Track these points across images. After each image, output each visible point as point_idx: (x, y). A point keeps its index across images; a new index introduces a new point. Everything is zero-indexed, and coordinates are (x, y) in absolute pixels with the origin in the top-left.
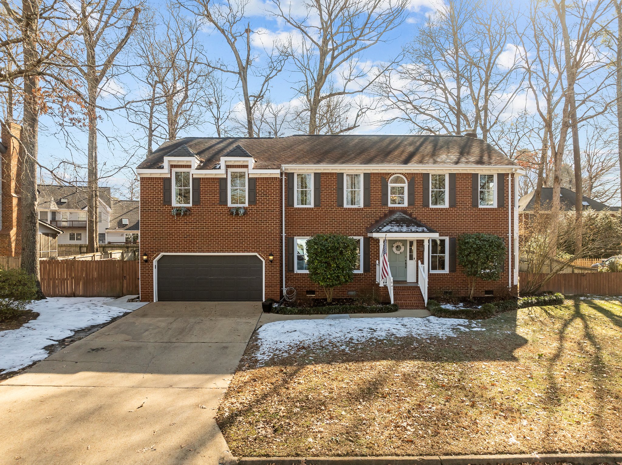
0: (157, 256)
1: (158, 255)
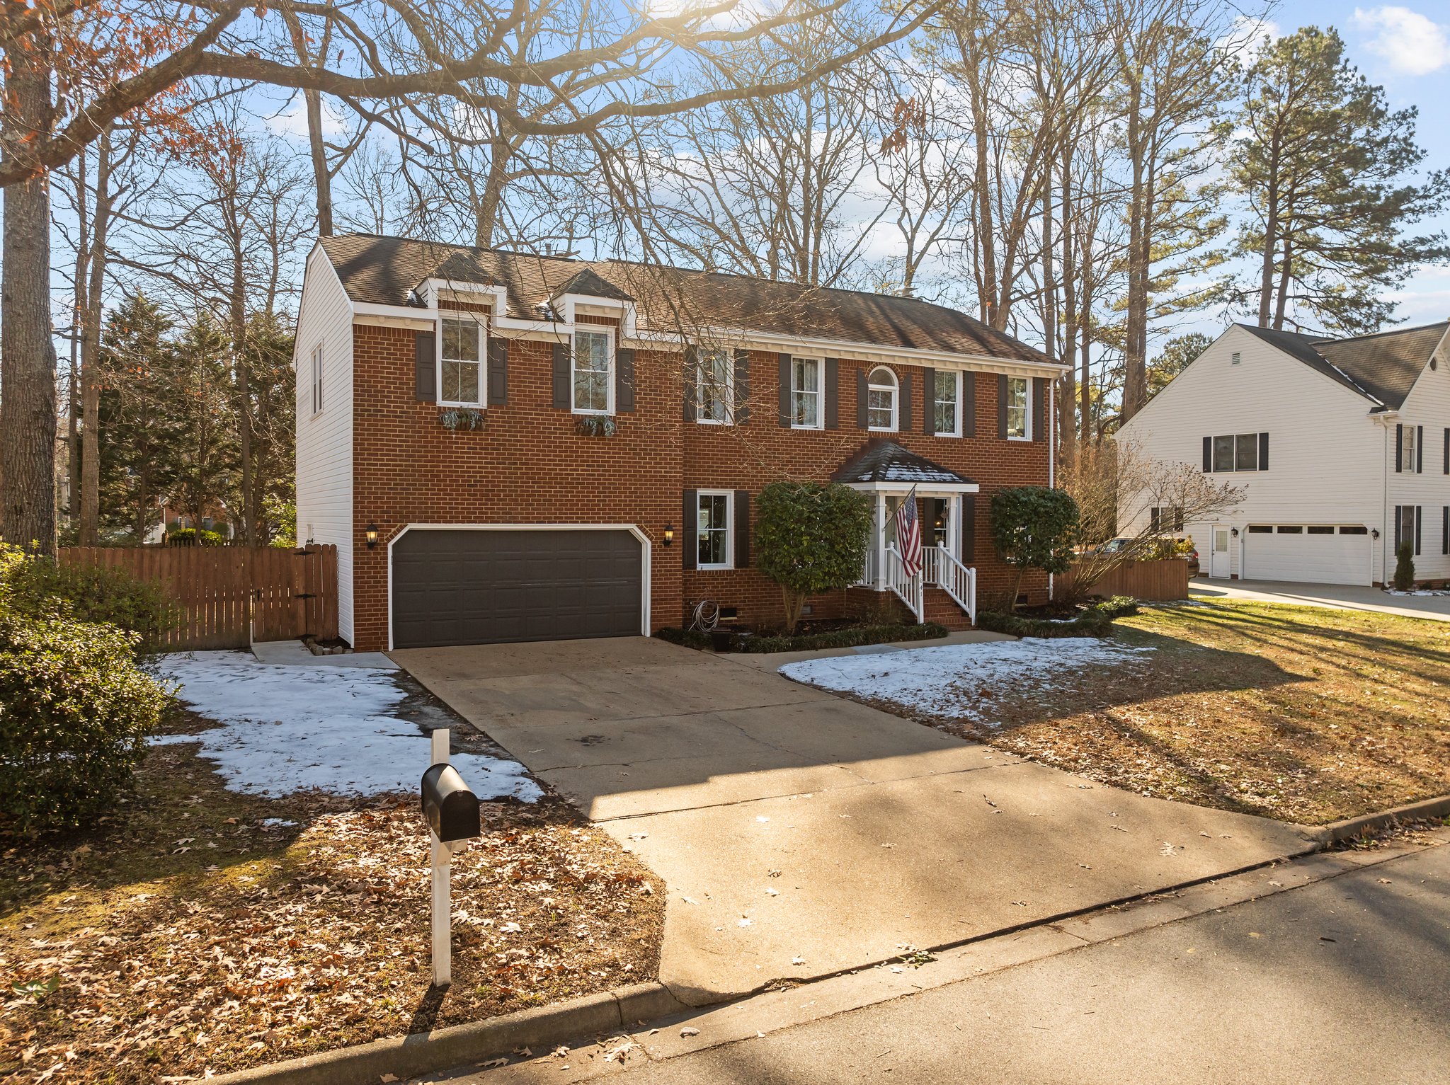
0: (399, 531)
1: (402, 528)
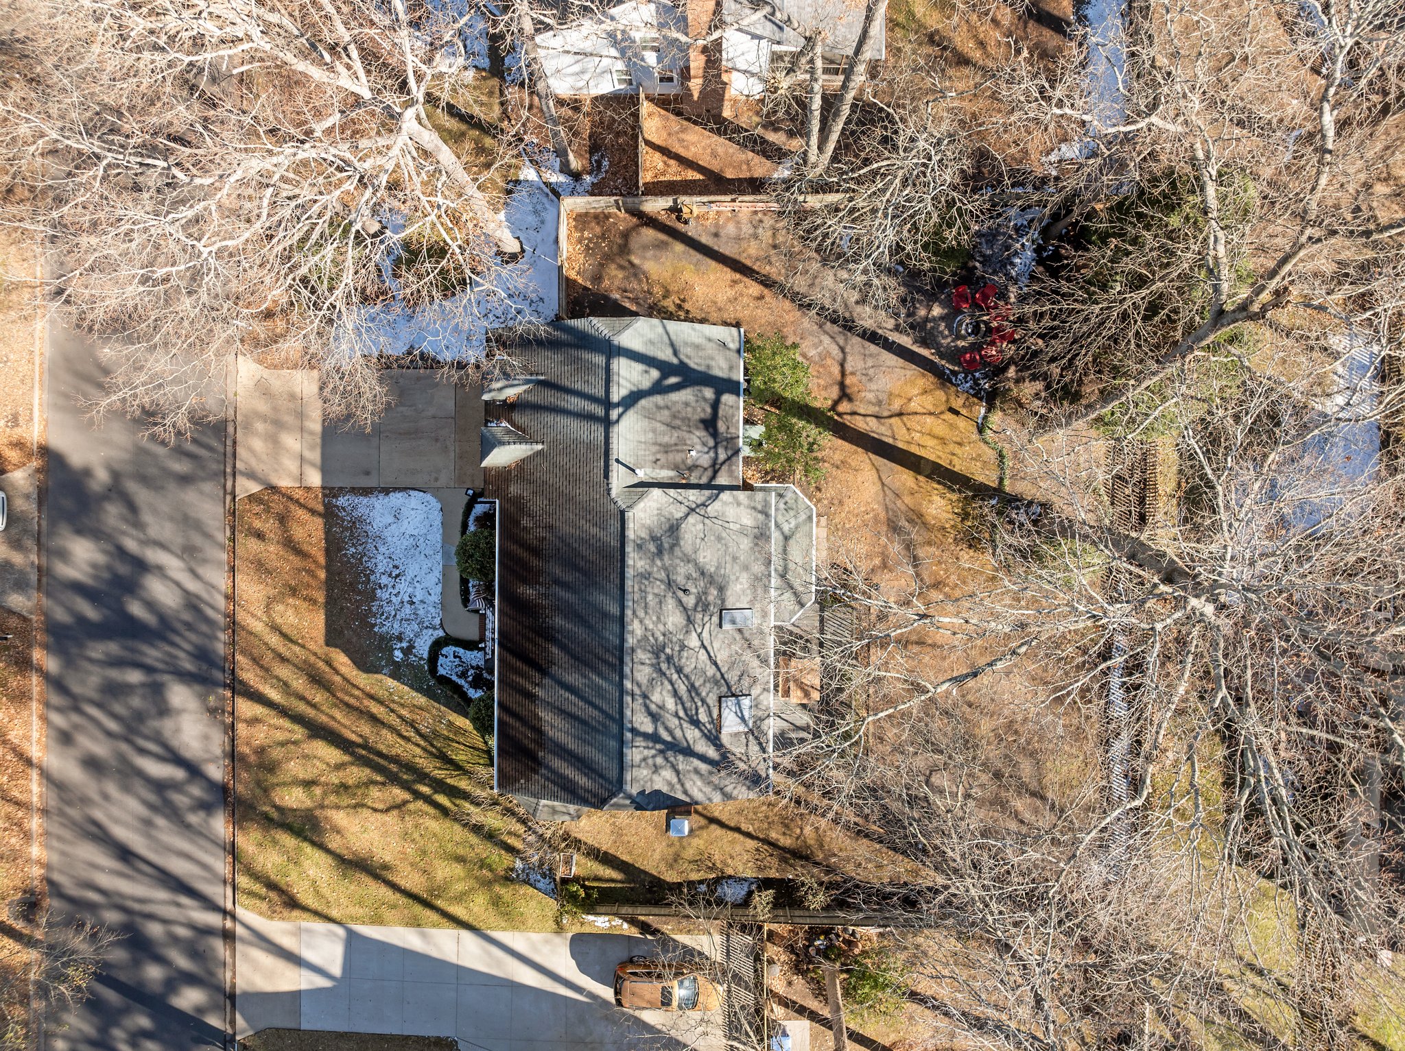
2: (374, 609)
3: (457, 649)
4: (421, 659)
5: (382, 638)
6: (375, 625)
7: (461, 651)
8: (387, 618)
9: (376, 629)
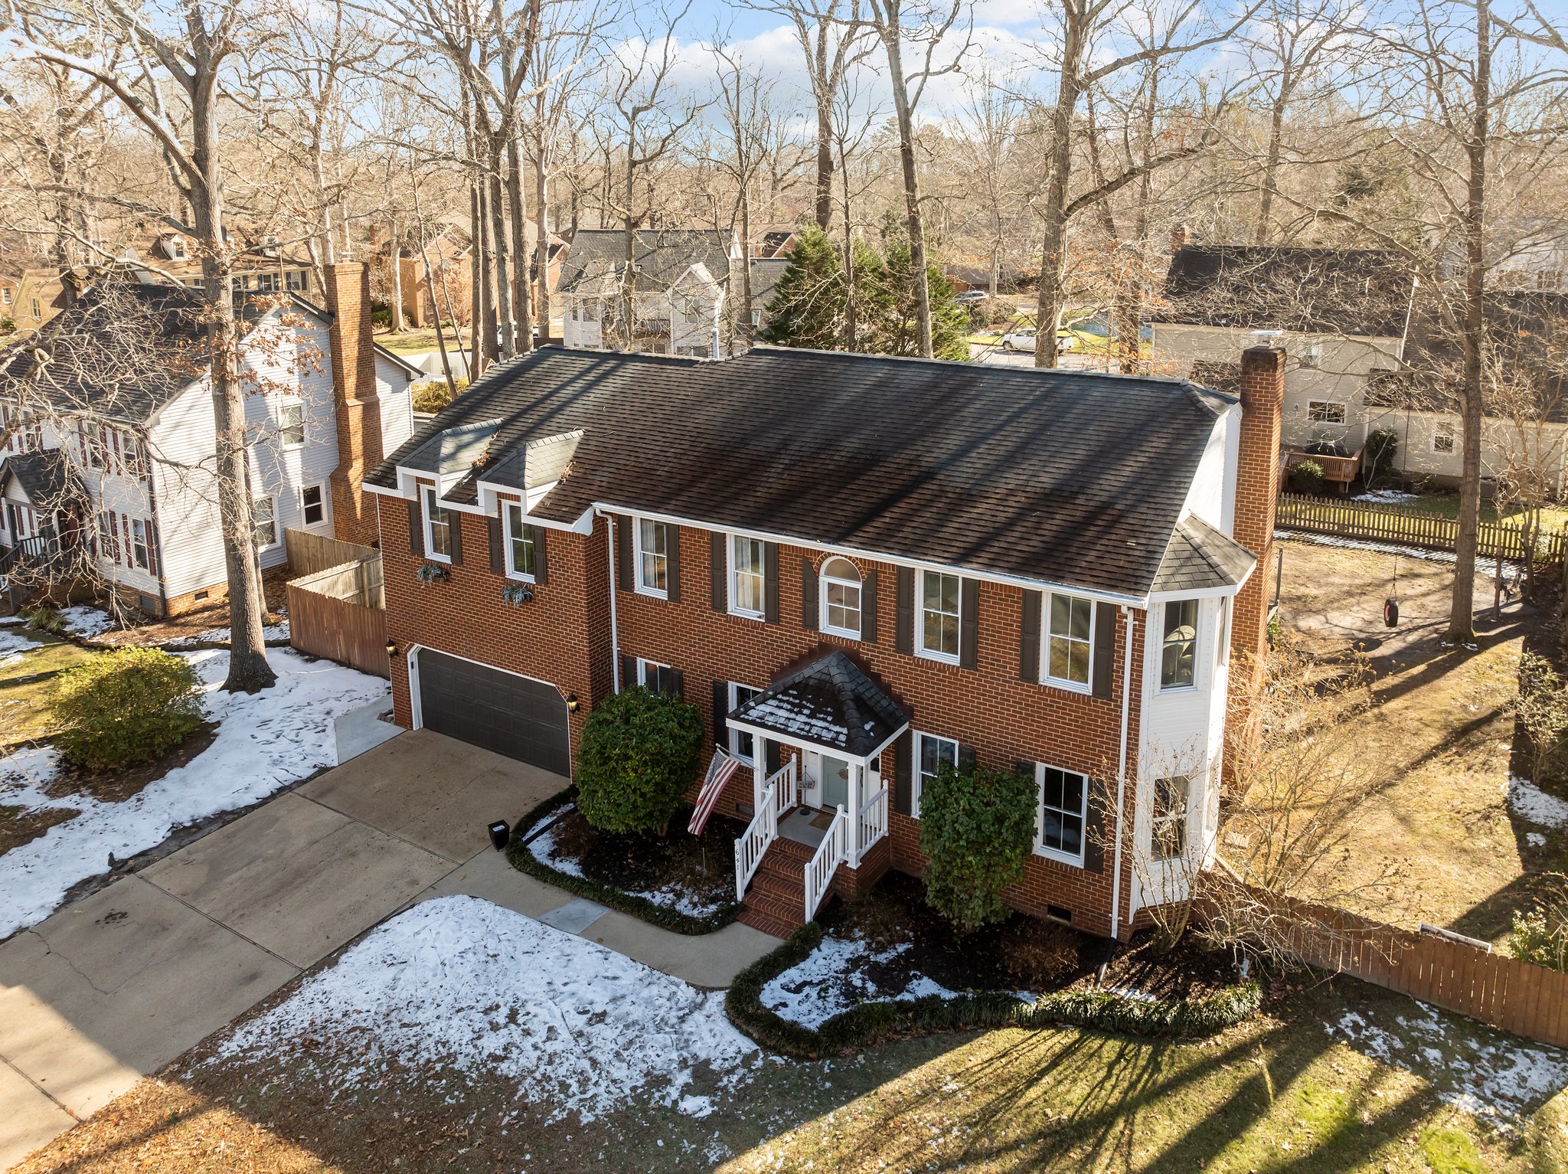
0: (410, 646)
2: (534, 1097)
3: (782, 979)
4: (748, 1060)
5: (621, 1116)
6: (574, 1115)
7: (792, 975)
8: (584, 1082)
9: (587, 1118)
